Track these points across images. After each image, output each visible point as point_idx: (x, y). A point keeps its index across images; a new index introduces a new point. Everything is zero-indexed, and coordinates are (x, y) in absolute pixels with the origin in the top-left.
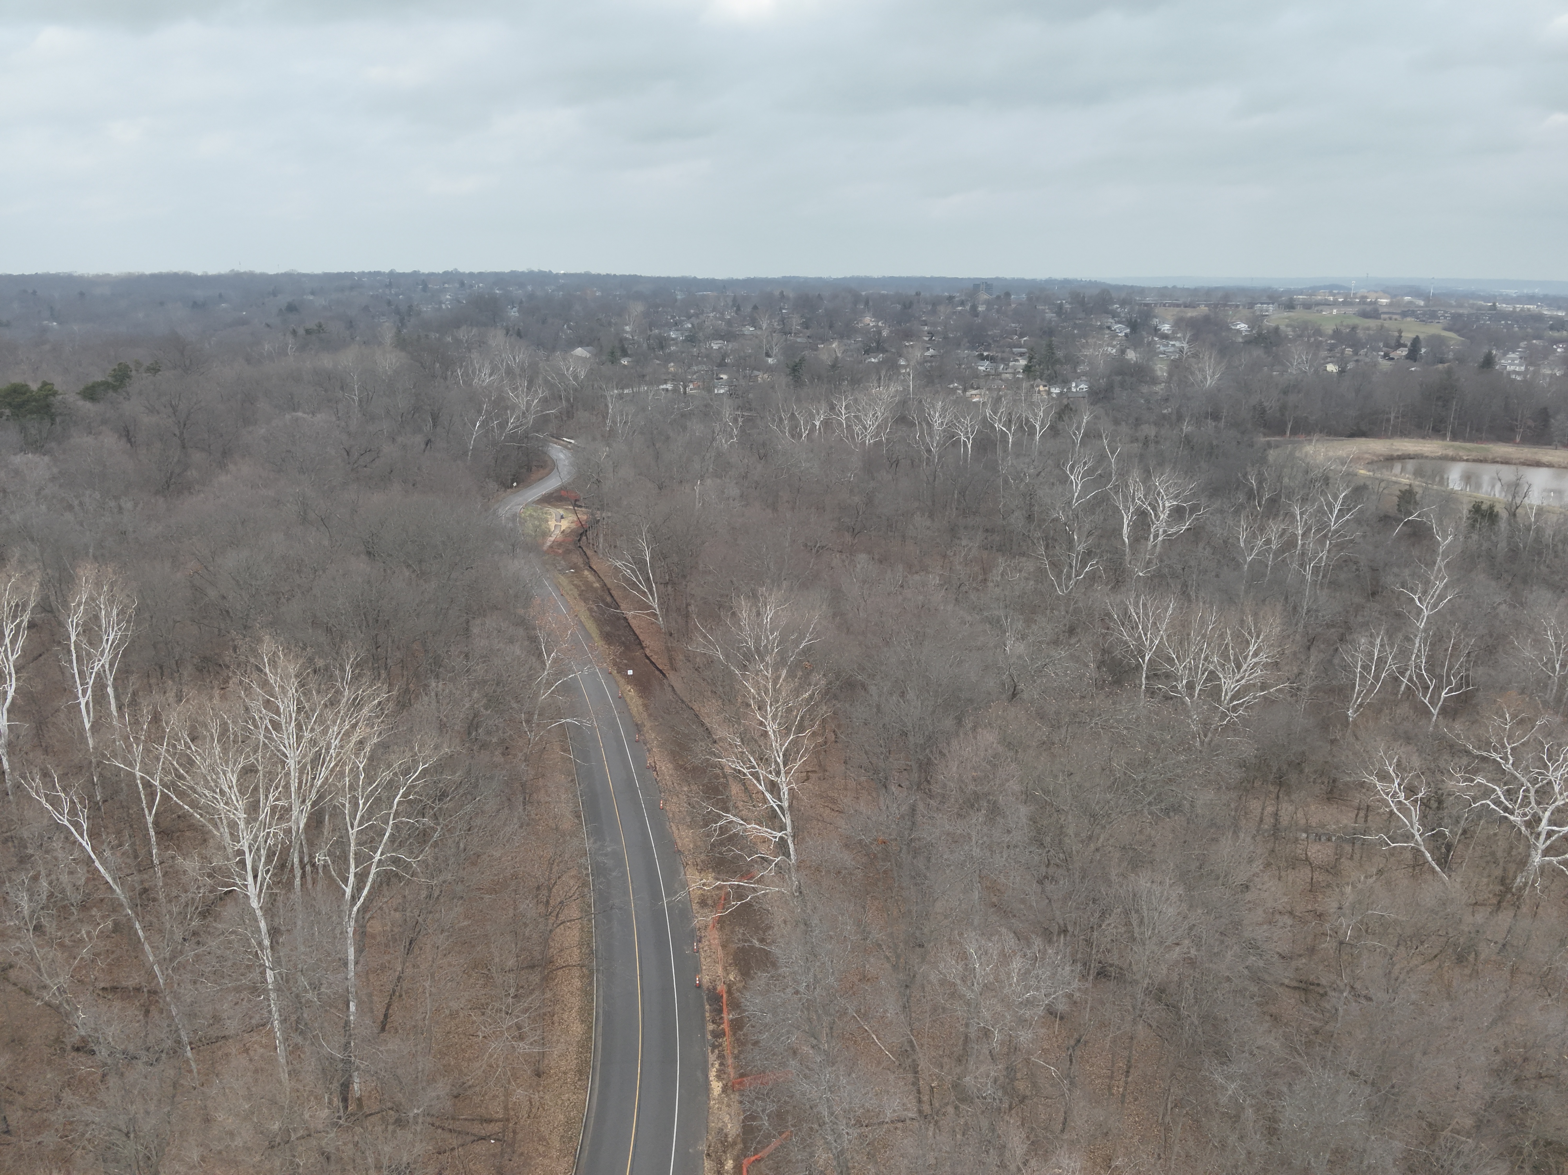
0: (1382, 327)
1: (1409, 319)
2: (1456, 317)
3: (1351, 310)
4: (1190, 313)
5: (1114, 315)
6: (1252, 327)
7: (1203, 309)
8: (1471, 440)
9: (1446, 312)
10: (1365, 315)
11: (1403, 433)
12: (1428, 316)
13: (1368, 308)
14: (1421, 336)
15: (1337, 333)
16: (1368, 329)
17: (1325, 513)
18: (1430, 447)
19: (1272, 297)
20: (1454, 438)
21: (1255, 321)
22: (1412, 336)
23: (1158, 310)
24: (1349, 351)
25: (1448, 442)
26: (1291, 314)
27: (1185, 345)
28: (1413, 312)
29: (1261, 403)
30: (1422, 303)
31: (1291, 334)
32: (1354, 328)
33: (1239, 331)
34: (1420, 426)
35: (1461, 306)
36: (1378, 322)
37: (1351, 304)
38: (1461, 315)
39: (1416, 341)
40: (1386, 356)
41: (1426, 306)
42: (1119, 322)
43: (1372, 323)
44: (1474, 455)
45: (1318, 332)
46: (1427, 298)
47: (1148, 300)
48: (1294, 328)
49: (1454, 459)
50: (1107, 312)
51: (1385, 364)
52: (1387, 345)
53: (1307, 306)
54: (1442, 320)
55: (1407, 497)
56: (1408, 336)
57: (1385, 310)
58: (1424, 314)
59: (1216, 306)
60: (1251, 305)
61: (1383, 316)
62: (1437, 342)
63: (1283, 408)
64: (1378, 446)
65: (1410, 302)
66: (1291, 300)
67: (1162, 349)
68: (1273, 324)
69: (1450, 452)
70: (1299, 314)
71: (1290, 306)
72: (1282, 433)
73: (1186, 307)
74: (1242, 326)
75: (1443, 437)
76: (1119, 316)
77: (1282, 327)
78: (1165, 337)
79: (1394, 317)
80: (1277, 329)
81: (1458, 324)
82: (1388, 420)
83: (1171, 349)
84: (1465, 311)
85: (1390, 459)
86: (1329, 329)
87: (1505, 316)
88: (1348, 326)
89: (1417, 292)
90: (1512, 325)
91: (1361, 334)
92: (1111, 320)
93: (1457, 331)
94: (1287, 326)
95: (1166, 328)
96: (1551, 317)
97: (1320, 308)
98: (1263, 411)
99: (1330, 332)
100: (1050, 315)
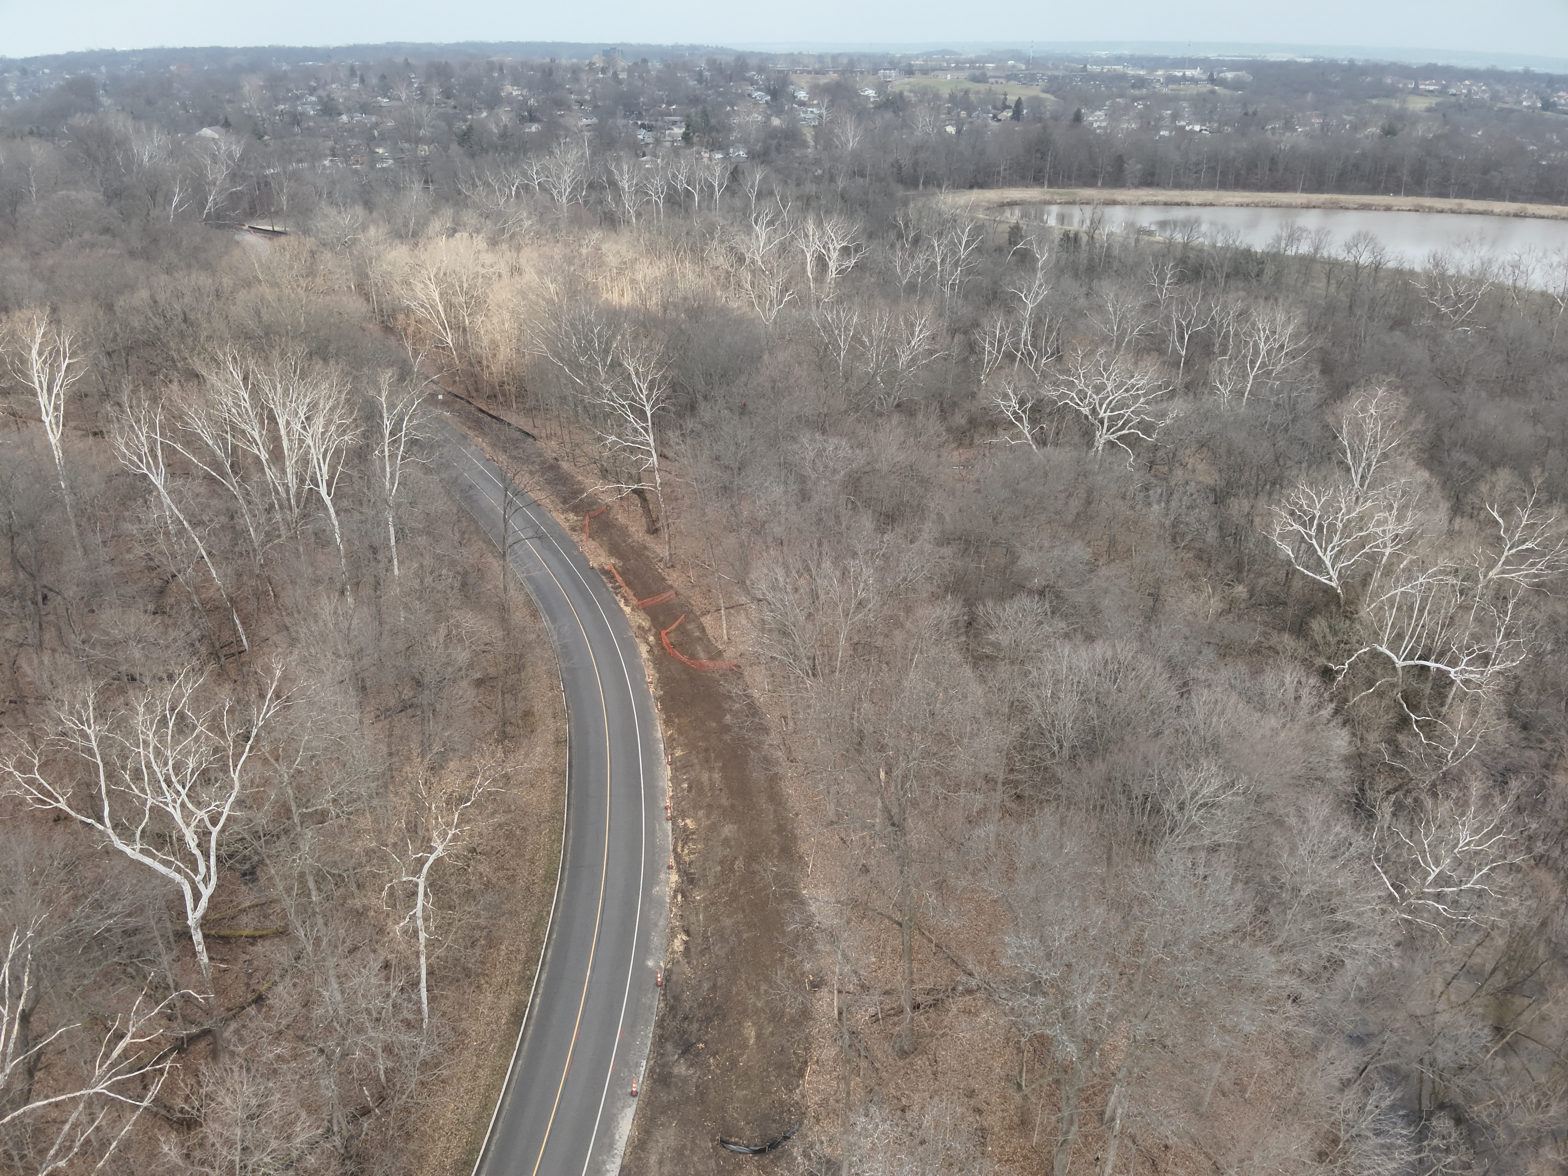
0: (990, 90)
1: (1012, 82)
2: (1052, 79)
3: (963, 75)
4: (823, 80)
5: (753, 82)
6: (879, 93)
7: (833, 76)
8: (1063, 187)
9: (1043, 75)
10: (975, 79)
11: (1010, 183)
12: (1030, 79)
13: (978, 73)
14: (1023, 99)
15: (952, 98)
16: (978, 92)
17: (955, 245)
18: (1032, 194)
19: (893, 64)
20: (1050, 185)
21: (881, 87)
22: (1015, 98)
23: (793, 77)
24: (963, 114)
25: (1046, 189)
26: (912, 80)
27: (824, 111)
28: (1016, 75)
29: (897, 161)
30: (1023, 67)
31: (914, 99)
32: (967, 92)
33: (868, 97)
34: (1023, 177)
35: (1057, 69)
36: (987, 86)
37: (963, 69)
38: (1056, 78)
39: (1019, 102)
40: (995, 117)
41: (1027, 69)
42: (759, 90)
43: (981, 87)
44: (1065, 198)
45: (937, 96)
46: (1027, 62)
47: (780, 67)
48: (916, 93)
49: (1050, 203)
50: (745, 79)
51: (994, 124)
52: (995, 108)
53: (925, 72)
54: (1040, 82)
55: (1015, 232)
56: (1012, 99)
57: (991, 74)
58: (1025, 77)
59: (843, 72)
60: (875, 72)
61: (991, 80)
62: (1036, 103)
63: (916, 164)
64: (992, 195)
65: (1013, 66)
66: (910, 65)
67: (802, 115)
68: (897, 90)
69: (1048, 197)
70: (917, 80)
71: (909, 71)
72: (916, 186)
73: (816, 73)
74: (871, 93)
75: (1042, 185)
76: (757, 84)
77: (906, 94)
78: (802, 104)
79: (1000, 80)
80: (901, 94)
81: (1055, 86)
82: (999, 173)
83: (811, 116)
84: (1059, 73)
85: (1003, 205)
86: (945, 93)
87: (1093, 77)
88: (961, 90)
89: (1018, 56)
90: (1100, 85)
91: (972, 97)
92: (751, 88)
93: (1053, 93)
94: (910, 91)
95: (802, 95)
96: (1133, 76)
97: (936, 73)
98: (900, 168)
99: (947, 96)
100: (692, 83)
